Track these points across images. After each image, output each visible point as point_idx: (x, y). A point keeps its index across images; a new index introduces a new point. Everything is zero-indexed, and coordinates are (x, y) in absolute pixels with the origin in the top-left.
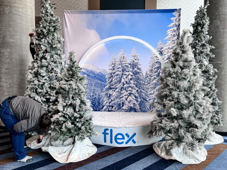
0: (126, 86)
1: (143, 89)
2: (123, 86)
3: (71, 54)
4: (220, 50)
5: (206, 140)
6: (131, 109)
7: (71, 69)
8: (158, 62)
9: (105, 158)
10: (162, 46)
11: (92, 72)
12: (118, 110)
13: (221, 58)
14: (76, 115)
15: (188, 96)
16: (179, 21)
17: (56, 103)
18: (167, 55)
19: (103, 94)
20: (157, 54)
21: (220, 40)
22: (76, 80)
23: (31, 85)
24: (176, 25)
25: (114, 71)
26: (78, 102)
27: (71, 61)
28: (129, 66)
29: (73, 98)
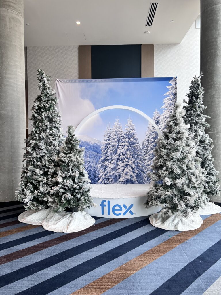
0: (122, 157)
1: (140, 160)
2: (120, 157)
3: (70, 128)
4: (216, 119)
5: (198, 208)
6: (128, 182)
7: (70, 142)
8: (155, 132)
9: (104, 228)
10: (159, 115)
11: (86, 143)
12: (114, 182)
13: (218, 128)
14: (75, 186)
15: (181, 166)
16: (176, 90)
17: (54, 176)
18: (164, 124)
19: (98, 166)
20: (154, 123)
21: (215, 109)
22: (75, 152)
23: (28, 158)
24: (173, 94)
25: (109, 142)
26: (77, 174)
27: (69, 135)
28: (125, 136)
29: (72, 170)
